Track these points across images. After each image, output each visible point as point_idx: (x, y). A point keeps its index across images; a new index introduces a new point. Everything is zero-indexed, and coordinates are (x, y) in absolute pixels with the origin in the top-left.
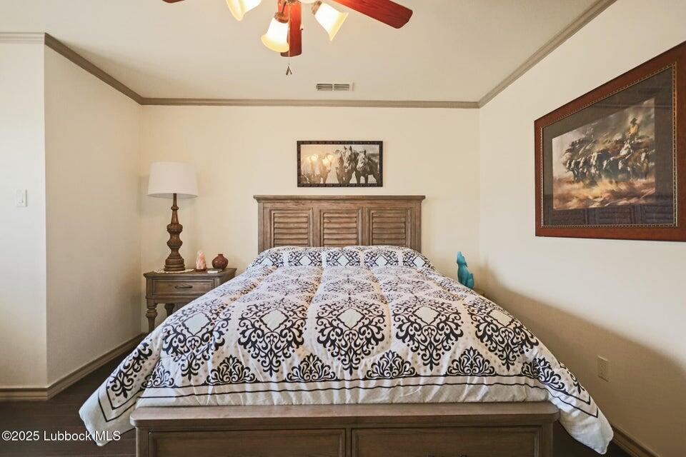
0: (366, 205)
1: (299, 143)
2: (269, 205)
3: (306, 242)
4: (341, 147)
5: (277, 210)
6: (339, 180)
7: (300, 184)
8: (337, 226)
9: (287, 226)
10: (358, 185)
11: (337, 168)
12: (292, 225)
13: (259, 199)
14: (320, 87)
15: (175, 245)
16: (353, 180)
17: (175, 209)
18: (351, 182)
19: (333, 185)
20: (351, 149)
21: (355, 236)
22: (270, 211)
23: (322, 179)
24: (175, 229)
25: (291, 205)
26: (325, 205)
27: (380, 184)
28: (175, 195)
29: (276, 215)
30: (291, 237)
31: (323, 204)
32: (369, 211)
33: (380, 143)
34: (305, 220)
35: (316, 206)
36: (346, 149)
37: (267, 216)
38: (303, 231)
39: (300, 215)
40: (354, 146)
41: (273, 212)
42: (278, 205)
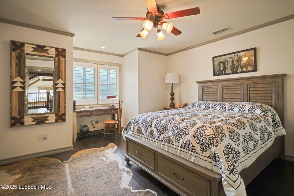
0: (246, 82)
1: (213, 58)
2: (202, 85)
3: (216, 99)
4: (232, 55)
5: (205, 86)
6: (232, 71)
7: (215, 75)
8: (231, 92)
9: (208, 92)
11: (231, 66)
12: (210, 92)
13: (198, 82)
14: (215, 33)
15: (172, 99)
16: (240, 70)
17: (172, 88)
18: (238, 71)
19: (229, 74)
20: (238, 55)
21: (240, 97)
22: (202, 87)
23: (224, 72)
24: (172, 94)
25: (210, 84)
26: (225, 83)
27: (255, 70)
28: (172, 83)
30: (210, 97)
31: (224, 83)
32: (247, 85)
33: (255, 49)
34: (216, 90)
35: (220, 84)
36: (235, 56)
37: (201, 89)
38: (215, 95)
39: (215, 88)
40: (239, 54)
41: (203, 87)
42: (205, 84)
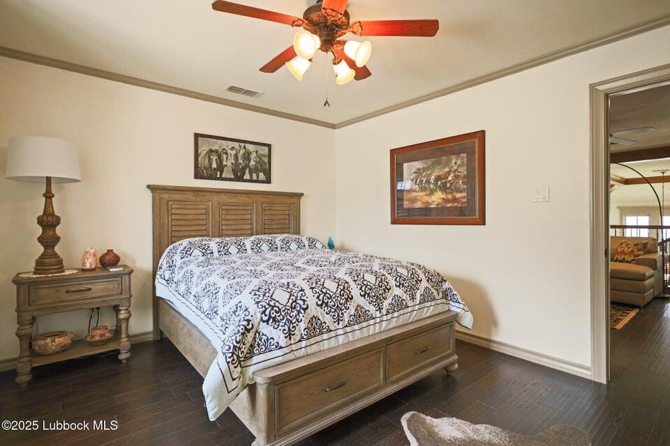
0: (260, 199)
1: (197, 136)
2: (166, 196)
3: (205, 233)
4: (236, 145)
5: (176, 201)
6: (234, 175)
7: (198, 176)
8: (234, 217)
9: (185, 217)
10: (251, 181)
11: (232, 164)
12: (190, 217)
13: (152, 188)
14: (232, 89)
15: (49, 240)
16: (247, 176)
17: (49, 196)
18: (245, 178)
19: (230, 180)
20: (245, 148)
21: (249, 226)
22: (168, 201)
23: (218, 173)
24: (49, 222)
25: (190, 196)
26: (225, 198)
27: (268, 181)
28: (49, 179)
29: (174, 206)
30: (189, 229)
31: (223, 197)
32: (262, 204)
33: (269, 146)
34: (203, 211)
35: (215, 198)
36: (240, 147)
37: (164, 207)
38: (201, 222)
39: (201, 206)
40: (247, 145)
41: (170, 203)
42: (176, 196)
